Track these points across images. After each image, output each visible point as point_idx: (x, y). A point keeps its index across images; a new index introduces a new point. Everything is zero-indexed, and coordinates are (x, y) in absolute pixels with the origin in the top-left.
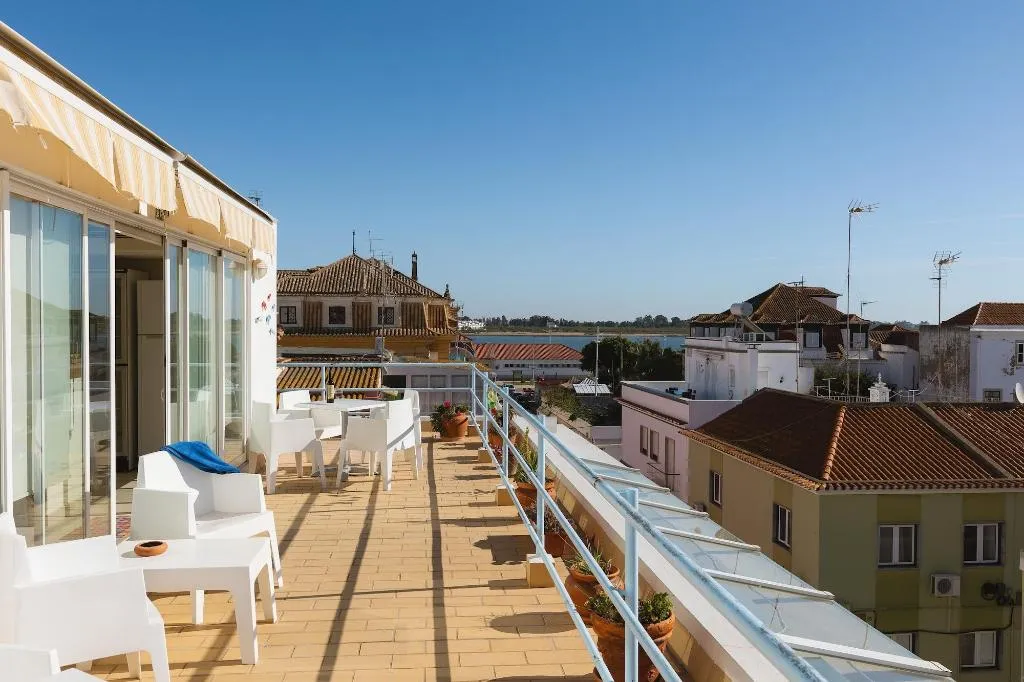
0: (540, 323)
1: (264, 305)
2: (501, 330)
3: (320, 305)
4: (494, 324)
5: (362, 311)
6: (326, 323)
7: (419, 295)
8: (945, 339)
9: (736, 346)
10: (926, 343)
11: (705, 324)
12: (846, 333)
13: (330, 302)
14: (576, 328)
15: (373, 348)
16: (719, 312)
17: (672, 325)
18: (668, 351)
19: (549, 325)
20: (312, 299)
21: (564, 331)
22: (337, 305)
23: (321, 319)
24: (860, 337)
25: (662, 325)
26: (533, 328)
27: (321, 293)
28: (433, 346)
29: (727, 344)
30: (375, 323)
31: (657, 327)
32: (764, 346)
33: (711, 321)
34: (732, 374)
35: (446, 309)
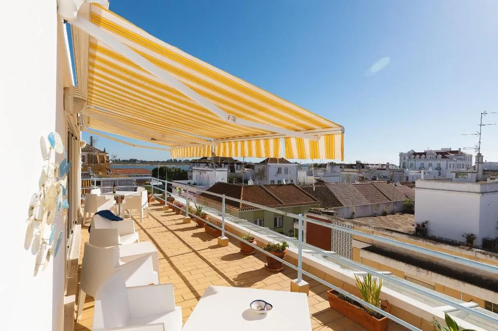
0: (133, 161)
2: (118, 163)
4: (116, 161)
8: (261, 167)
9: (208, 169)
10: (256, 167)
11: (194, 162)
12: (235, 165)
14: (146, 163)
18: (183, 171)
19: (136, 162)
21: (142, 164)
24: (239, 166)
26: (130, 163)
32: (218, 169)
34: (208, 178)
35: (105, 157)
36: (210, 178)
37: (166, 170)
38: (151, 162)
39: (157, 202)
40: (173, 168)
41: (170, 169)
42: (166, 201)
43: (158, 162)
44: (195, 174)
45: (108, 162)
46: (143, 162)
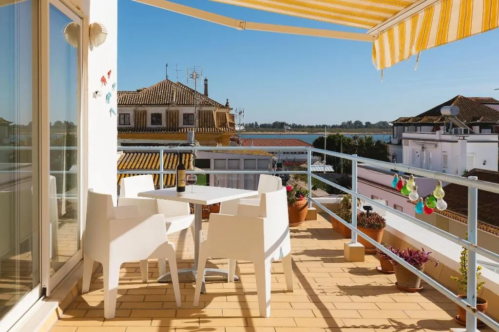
0: (279, 126)
1: (103, 80)
2: (255, 130)
3: (145, 113)
4: (251, 127)
5: (172, 117)
6: (149, 124)
7: (210, 105)
9: (449, 137)
11: (405, 124)
13: (151, 110)
14: (303, 129)
15: (186, 140)
16: (414, 116)
17: (366, 126)
18: (378, 142)
19: (285, 127)
20: (140, 109)
21: (295, 131)
22: (157, 112)
23: (146, 121)
25: (359, 127)
26: (274, 129)
27: (146, 104)
28: (220, 140)
29: (440, 136)
30: (181, 125)
31: (356, 128)
32: (471, 137)
33: (410, 121)
34: (445, 157)
35: (227, 115)
36: (449, 158)
37: (339, 141)
38: (311, 128)
39: (322, 223)
40: (355, 138)
41: (349, 140)
42: (353, 226)
43: (324, 126)
44: (408, 150)
45: (232, 125)
46: (296, 128)
